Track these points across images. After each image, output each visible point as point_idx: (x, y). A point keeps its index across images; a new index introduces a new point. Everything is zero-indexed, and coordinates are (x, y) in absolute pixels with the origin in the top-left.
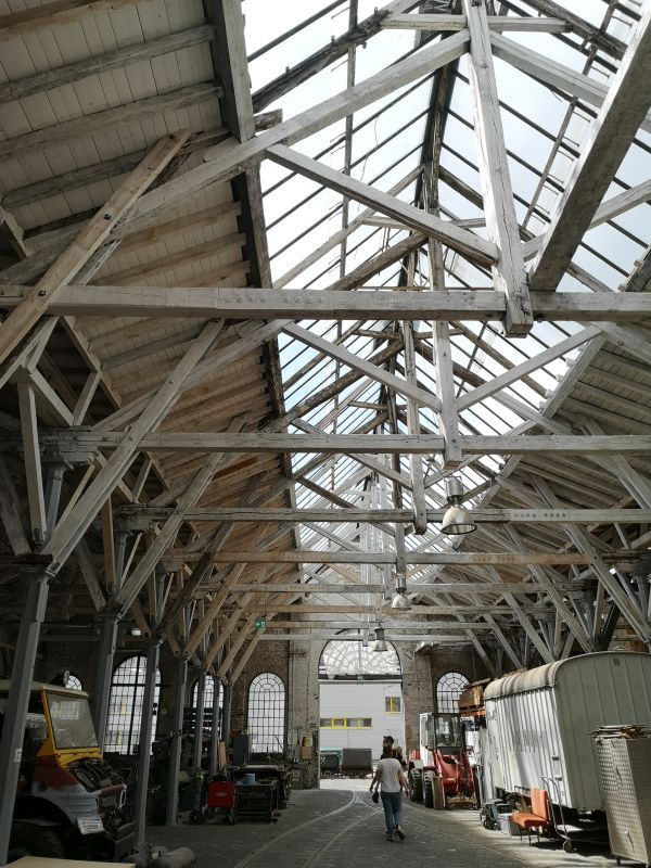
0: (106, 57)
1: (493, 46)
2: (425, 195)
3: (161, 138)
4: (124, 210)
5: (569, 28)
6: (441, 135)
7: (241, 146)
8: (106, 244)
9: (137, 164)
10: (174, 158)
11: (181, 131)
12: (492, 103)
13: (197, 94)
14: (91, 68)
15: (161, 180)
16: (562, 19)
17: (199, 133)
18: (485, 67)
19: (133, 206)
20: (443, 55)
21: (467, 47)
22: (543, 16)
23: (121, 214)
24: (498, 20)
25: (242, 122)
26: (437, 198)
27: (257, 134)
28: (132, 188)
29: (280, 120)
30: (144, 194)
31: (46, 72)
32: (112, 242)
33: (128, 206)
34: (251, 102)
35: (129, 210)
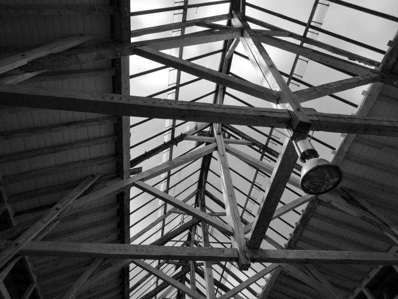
0: (71, 145)
1: (226, 149)
2: (200, 202)
3: (89, 176)
4: (66, 206)
5: (254, 144)
6: (206, 178)
7: (123, 181)
8: (54, 221)
9: (75, 186)
10: (93, 184)
11: (98, 174)
12: (227, 169)
13: (107, 160)
14: (64, 148)
15: (85, 194)
16: (251, 141)
17: (106, 175)
18: (223, 156)
19: (70, 204)
20: (207, 151)
21: (216, 149)
22: (244, 139)
23: (64, 208)
24: (228, 140)
25: (125, 172)
26: (205, 203)
27: (131, 176)
28: (71, 196)
29: (141, 171)
30: (77, 199)
31: (43, 149)
32: (58, 220)
33: (68, 204)
34: (129, 164)
35: (68, 206)
